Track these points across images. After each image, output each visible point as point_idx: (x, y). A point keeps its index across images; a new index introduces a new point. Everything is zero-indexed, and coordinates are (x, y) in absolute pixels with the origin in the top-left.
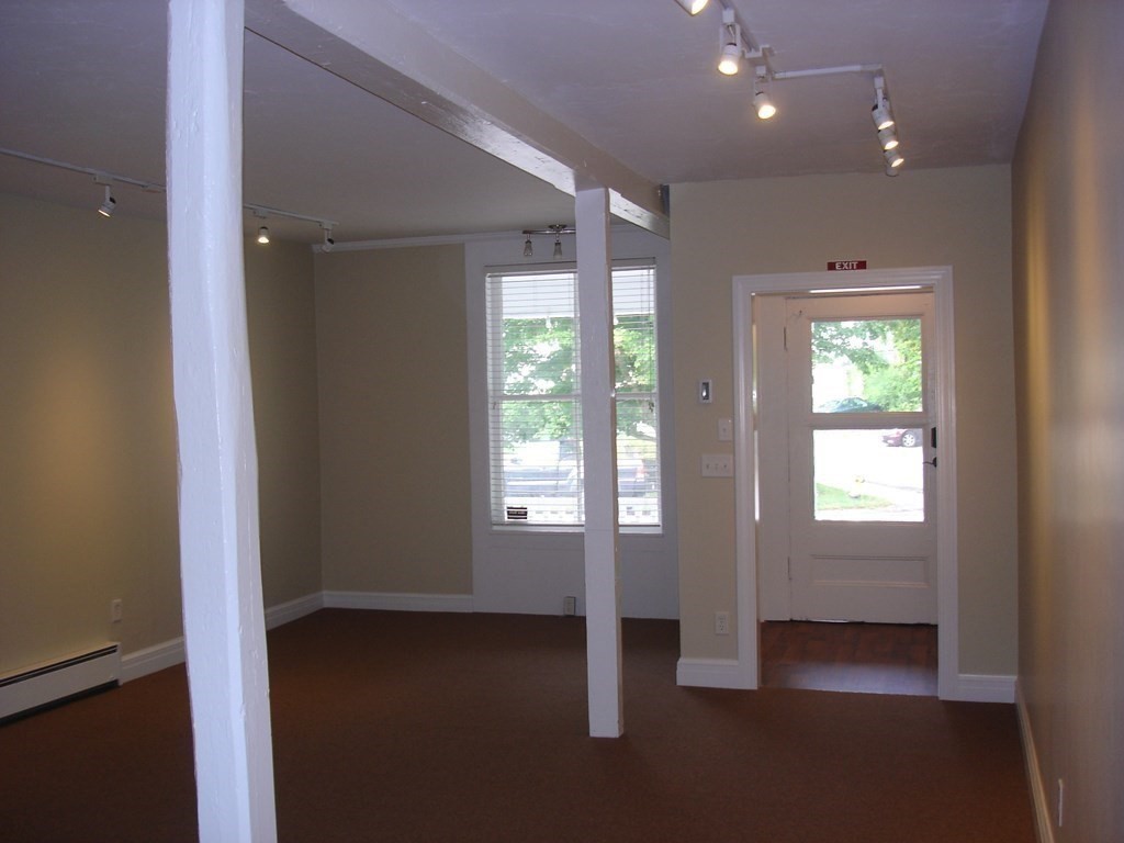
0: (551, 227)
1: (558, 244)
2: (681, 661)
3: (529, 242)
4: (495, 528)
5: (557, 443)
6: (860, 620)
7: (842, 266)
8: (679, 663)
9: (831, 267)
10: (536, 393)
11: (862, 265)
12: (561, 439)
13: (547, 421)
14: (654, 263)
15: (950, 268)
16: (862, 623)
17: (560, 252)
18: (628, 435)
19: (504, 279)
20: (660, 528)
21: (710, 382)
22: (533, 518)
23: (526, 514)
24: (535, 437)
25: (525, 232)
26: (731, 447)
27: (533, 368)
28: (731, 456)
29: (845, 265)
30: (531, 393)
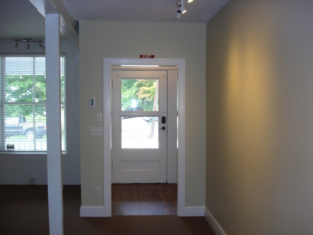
0: (26, 39)
1: (28, 45)
2: (82, 207)
3: (17, 44)
4: (2, 153)
5: (18, 118)
6: (137, 183)
7: (145, 56)
8: (81, 208)
9: (141, 56)
10: (11, 102)
11: (153, 57)
12: (20, 116)
13: (15, 111)
14: (65, 55)
15: (184, 59)
16: (138, 183)
17: (29, 48)
18: (41, 115)
19: (6, 58)
20: (66, 152)
21: (94, 99)
22: (16, 149)
23: (14, 147)
24: (11, 116)
25: (16, 40)
26: (102, 124)
27: (10, 94)
28: (102, 128)
29: (146, 56)
30: (9, 102)
